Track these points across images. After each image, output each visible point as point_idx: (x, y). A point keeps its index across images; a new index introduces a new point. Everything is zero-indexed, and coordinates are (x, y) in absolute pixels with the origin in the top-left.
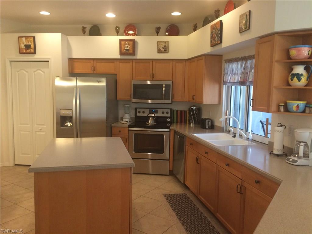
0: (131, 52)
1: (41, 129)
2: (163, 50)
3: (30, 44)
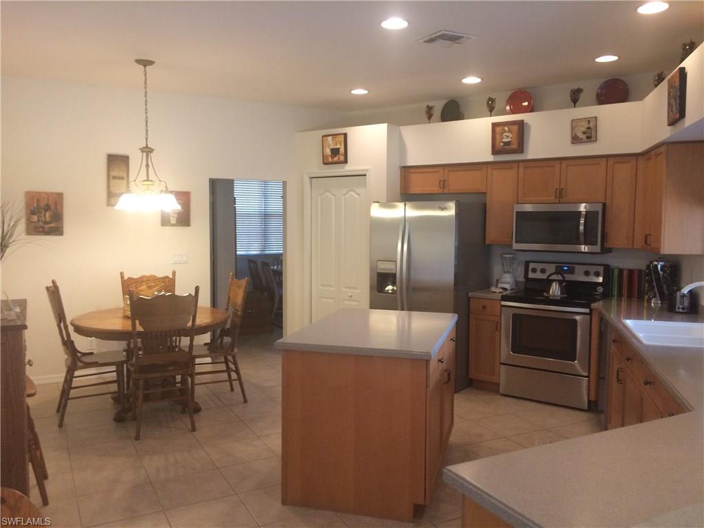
0: (515, 146)
1: (351, 296)
2: (583, 137)
3: (338, 146)
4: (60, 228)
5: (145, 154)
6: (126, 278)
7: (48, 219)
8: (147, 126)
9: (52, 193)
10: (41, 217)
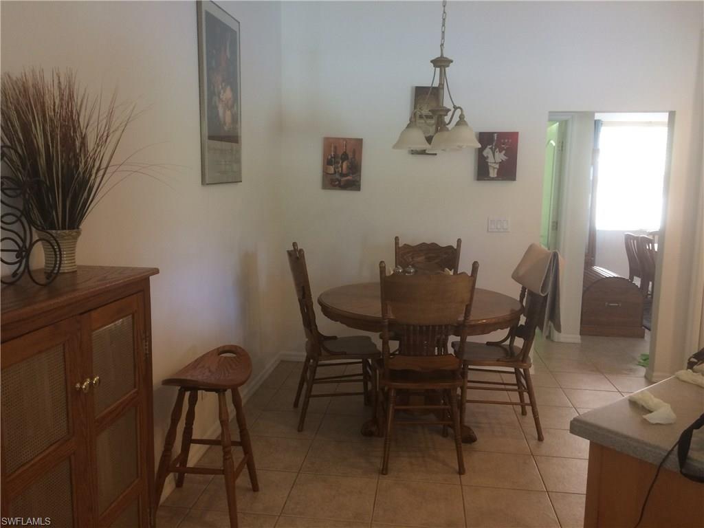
4: (357, 182)
5: (438, 69)
6: (400, 245)
7: (345, 171)
8: (443, 25)
9: (350, 139)
10: (338, 168)
